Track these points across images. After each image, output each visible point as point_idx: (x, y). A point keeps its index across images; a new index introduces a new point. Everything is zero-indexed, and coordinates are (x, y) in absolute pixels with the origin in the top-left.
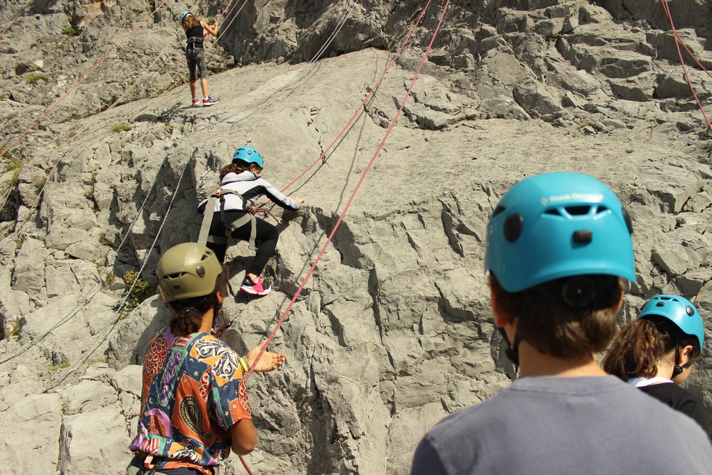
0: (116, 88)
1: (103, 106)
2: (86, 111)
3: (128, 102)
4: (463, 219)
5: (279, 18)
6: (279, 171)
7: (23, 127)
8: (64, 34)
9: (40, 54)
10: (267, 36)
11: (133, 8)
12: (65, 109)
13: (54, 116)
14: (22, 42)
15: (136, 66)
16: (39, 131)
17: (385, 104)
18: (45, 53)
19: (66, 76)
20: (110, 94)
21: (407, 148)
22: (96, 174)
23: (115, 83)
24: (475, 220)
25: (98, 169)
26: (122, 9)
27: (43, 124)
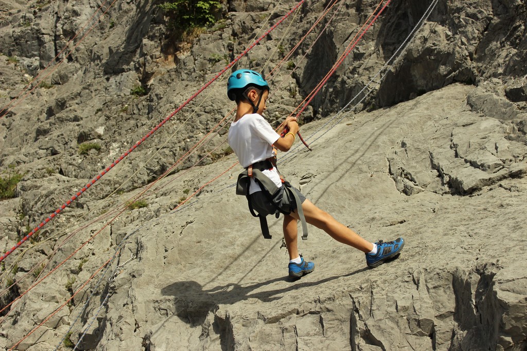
0: (166, 155)
1: (150, 178)
2: (130, 184)
3: (178, 171)
4: (370, 322)
5: (364, 54)
6: (212, 259)
7: (58, 205)
8: (132, 94)
9: (103, 118)
10: (349, 78)
11: (208, 57)
12: (107, 182)
13: (94, 191)
14: (89, 108)
15: (193, 127)
16: (76, 209)
17: (417, 162)
18: (108, 118)
19: (120, 144)
20: (158, 162)
21: (401, 222)
22: (85, 261)
23: (165, 150)
24: (386, 324)
25: (91, 255)
26: (195, 60)
27: (81, 200)
